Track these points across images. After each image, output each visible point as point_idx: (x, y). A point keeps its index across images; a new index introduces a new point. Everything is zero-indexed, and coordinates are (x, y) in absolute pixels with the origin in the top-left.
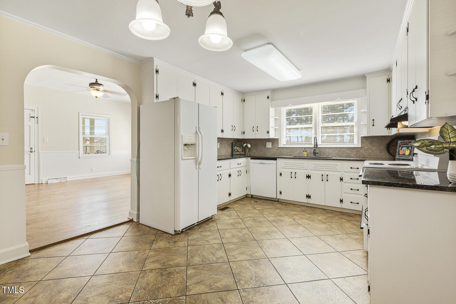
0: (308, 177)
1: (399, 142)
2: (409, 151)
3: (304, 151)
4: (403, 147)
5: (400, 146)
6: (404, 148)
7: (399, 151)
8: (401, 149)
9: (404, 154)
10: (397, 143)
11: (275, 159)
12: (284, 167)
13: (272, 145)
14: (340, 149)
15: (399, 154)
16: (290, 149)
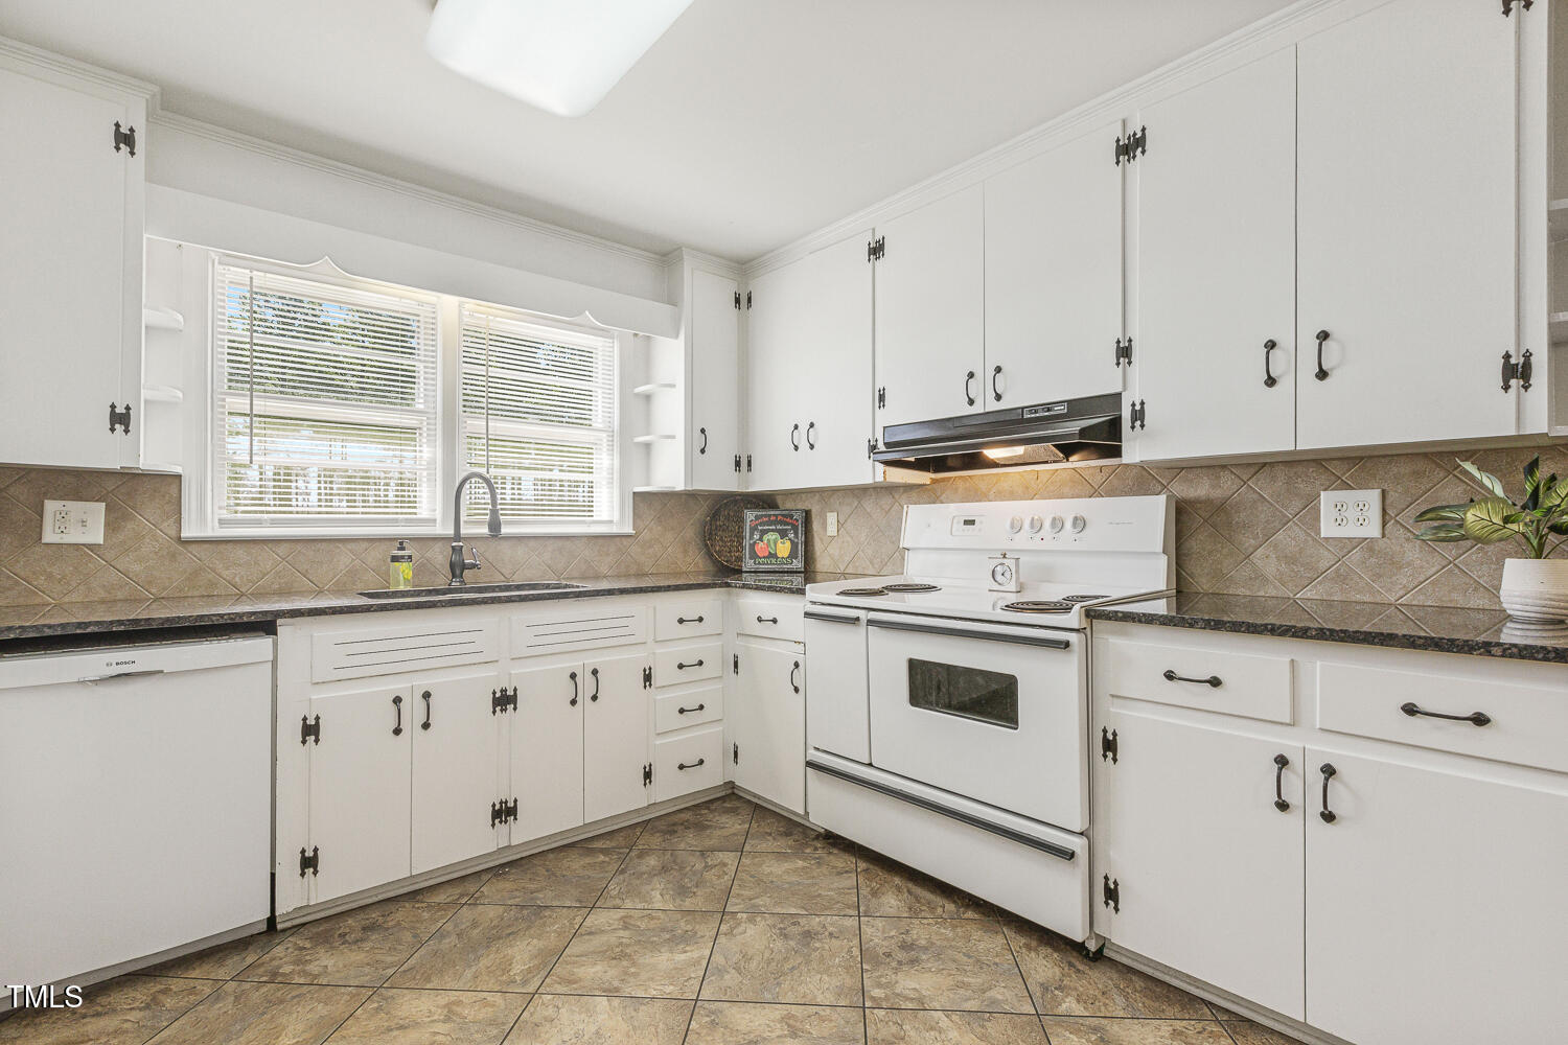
0: (504, 700)
1: (750, 516)
2: (788, 544)
3: (395, 559)
4: (764, 532)
5: (753, 529)
6: (772, 536)
7: (752, 546)
8: (761, 539)
9: (773, 556)
10: (741, 520)
11: (264, 626)
12: (342, 674)
13: (111, 526)
14: (560, 543)
15: (754, 555)
16: (283, 549)
